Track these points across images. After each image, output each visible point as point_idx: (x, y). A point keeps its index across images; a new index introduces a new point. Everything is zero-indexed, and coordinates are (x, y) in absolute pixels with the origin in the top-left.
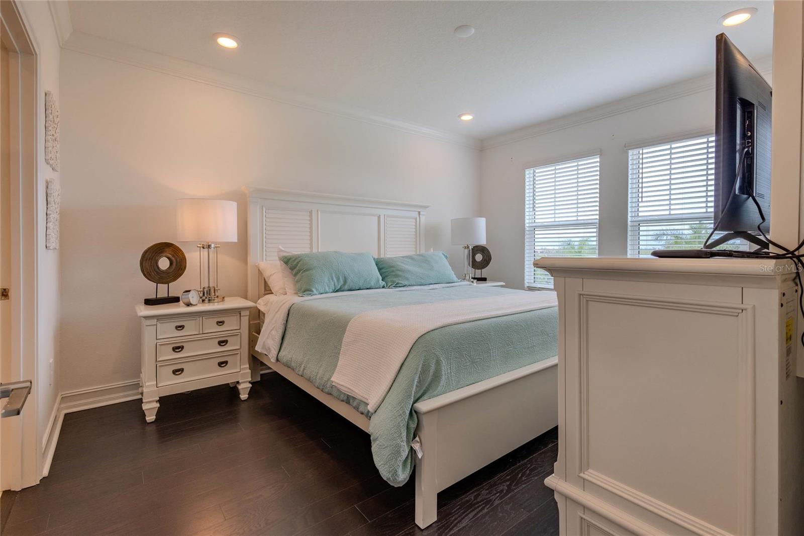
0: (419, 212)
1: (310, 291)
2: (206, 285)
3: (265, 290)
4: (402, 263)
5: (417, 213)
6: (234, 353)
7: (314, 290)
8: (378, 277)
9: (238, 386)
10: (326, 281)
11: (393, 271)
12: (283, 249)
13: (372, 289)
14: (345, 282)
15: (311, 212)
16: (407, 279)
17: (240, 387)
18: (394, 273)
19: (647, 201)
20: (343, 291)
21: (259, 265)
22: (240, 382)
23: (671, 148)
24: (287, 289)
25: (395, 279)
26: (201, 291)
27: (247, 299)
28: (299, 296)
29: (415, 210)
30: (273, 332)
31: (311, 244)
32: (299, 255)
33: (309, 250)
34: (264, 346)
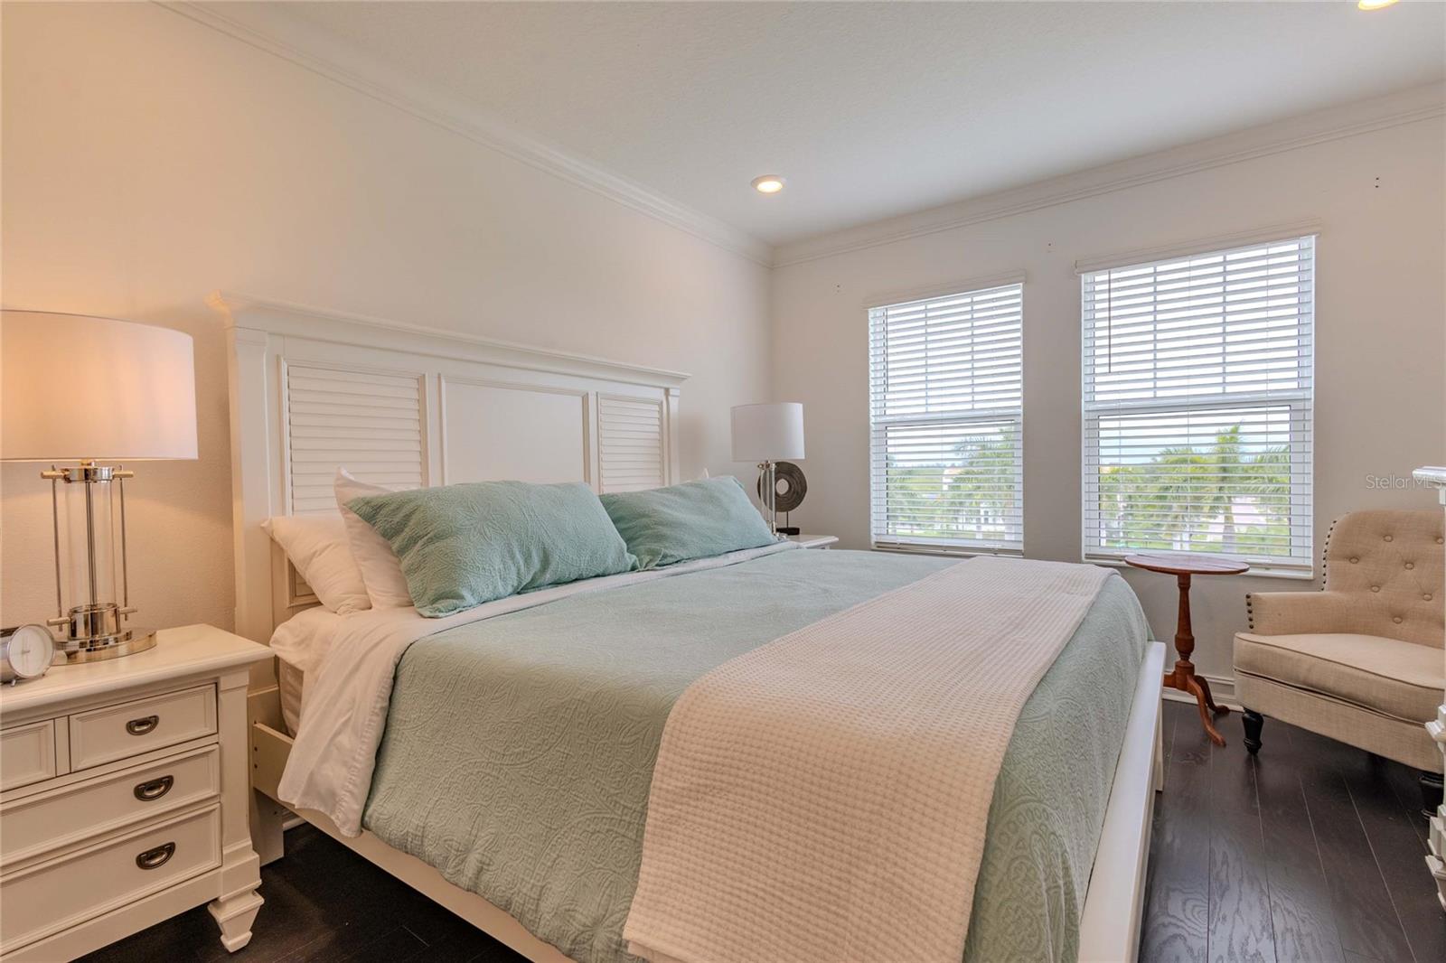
0: (667, 391)
1: (453, 598)
2: (83, 601)
3: (294, 595)
4: (664, 505)
5: (663, 390)
6: (196, 814)
7: (466, 593)
8: (620, 544)
9: (212, 910)
10: (498, 565)
11: (647, 527)
12: (352, 478)
13: (609, 575)
14: (545, 562)
15: (421, 380)
16: (683, 545)
17: (221, 916)
18: (650, 532)
19: (1118, 373)
20: (538, 587)
21: (271, 523)
22: (222, 898)
23: (1156, 273)
24: (370, 592)
25: (655, 546)
26: (60, 624)
27: (233, 631)
28: (422, 616)
29: (658, 384)
30: (345, 740)
31: (424, 463)
32: (402, 494)
33: (418, 479)
34: (311, 787)
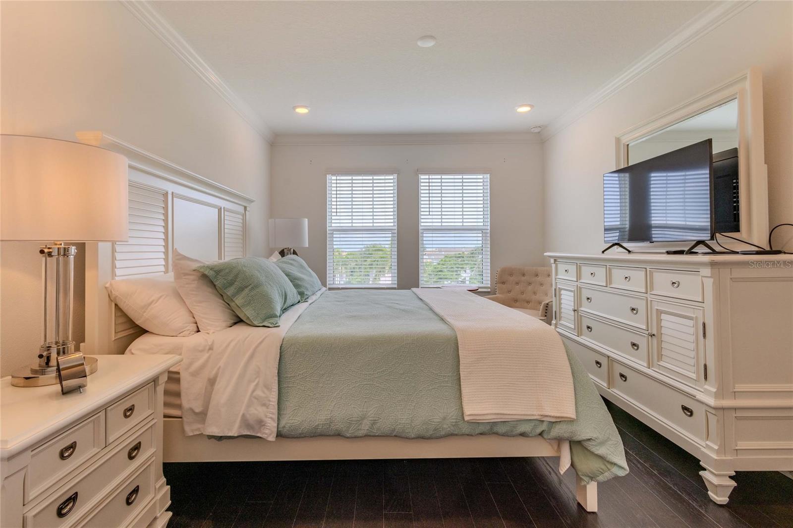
1: (275, 317)
3: (115, 331)
5: (243, 208)
6: (148, 465)
7: (278, 315)
15: (165, 195)
25: (300, 290)
29: (243, 204)
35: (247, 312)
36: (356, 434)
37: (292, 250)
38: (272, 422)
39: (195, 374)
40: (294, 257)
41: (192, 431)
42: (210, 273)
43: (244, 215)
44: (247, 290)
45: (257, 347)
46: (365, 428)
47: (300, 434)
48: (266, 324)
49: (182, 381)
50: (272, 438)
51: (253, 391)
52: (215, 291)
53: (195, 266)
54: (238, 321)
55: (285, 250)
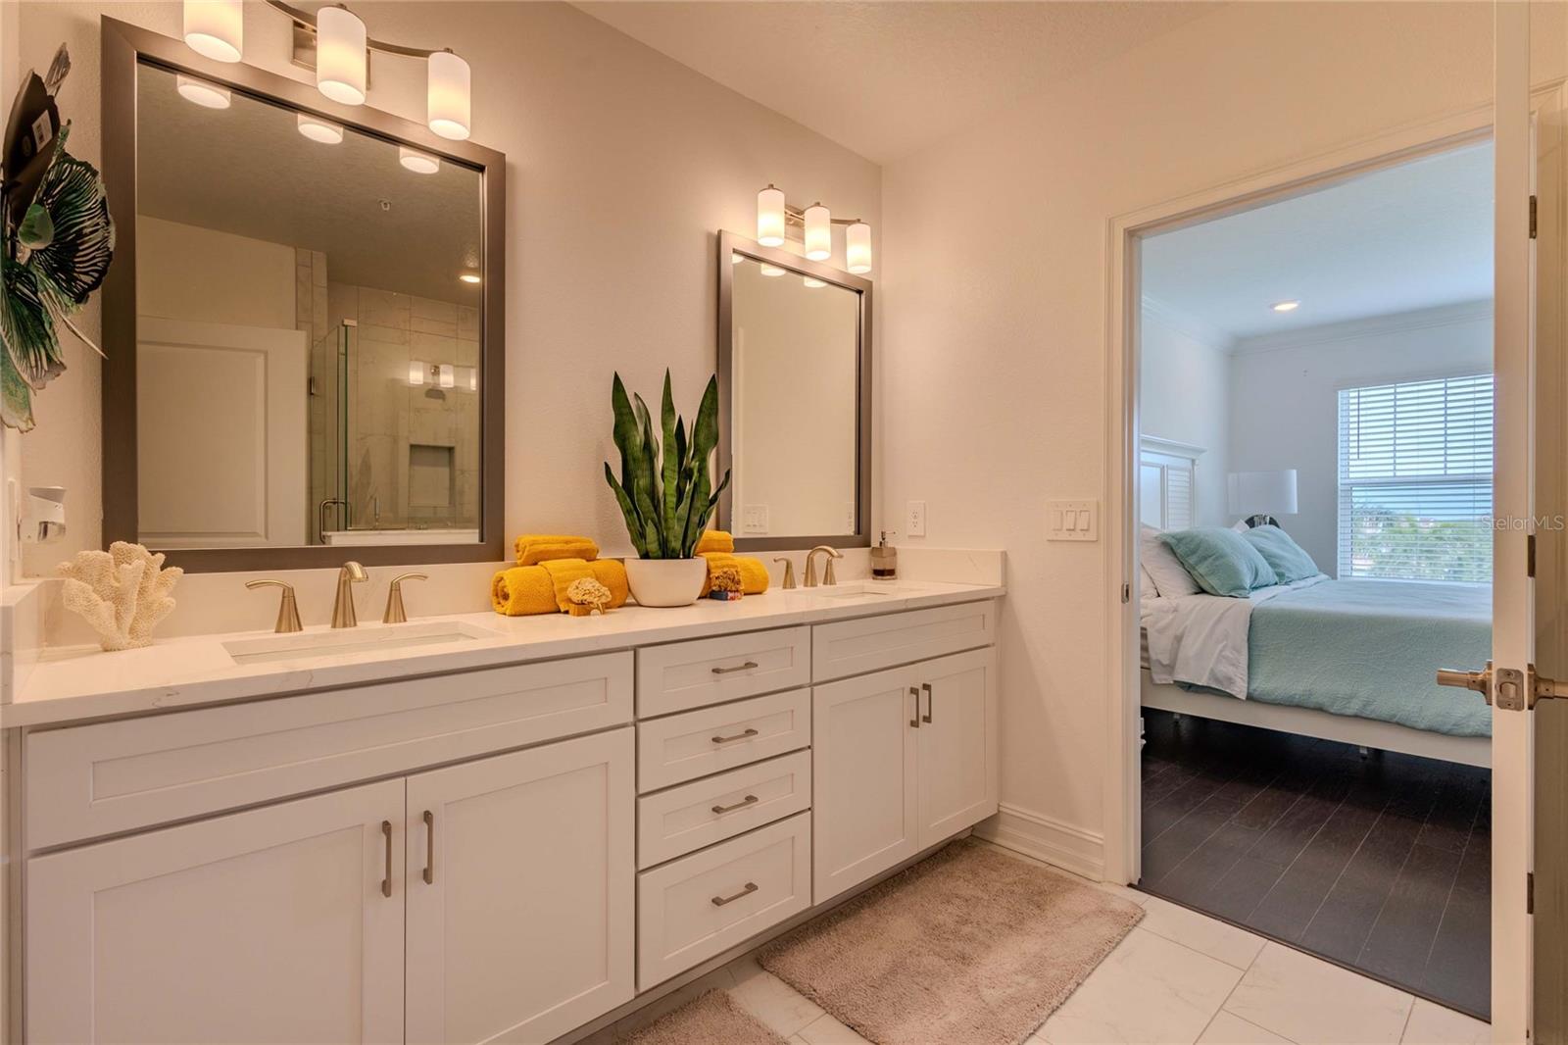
35: (1212, 581)
36: (1343, 711)
37: (1268, 518)
38: (1242, 684)
39: (1161, 631)
40: (1273, 527)
41: (1160, 680)
42: (1172, 541)
43: (1192, 472)
44: (1210, 560)
45: (1223, 614)
46: (1354, 707)
47: (1274, 700)
48: (1233, 594)
49: (1149, 637)
50: (1243, 696)
51: (1221, 651)
52: (1176, 559)
53: (1156, 534)
54: (1201, 591)
55: (1256, 519)
